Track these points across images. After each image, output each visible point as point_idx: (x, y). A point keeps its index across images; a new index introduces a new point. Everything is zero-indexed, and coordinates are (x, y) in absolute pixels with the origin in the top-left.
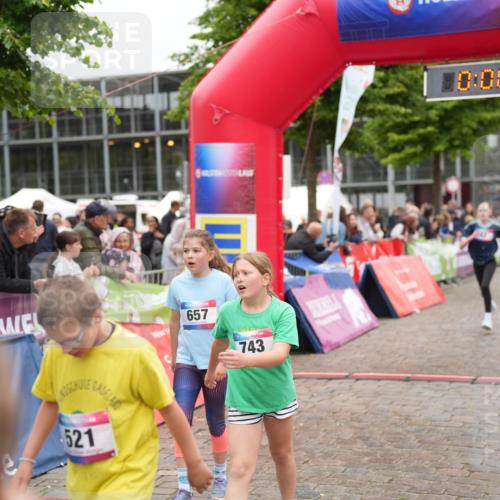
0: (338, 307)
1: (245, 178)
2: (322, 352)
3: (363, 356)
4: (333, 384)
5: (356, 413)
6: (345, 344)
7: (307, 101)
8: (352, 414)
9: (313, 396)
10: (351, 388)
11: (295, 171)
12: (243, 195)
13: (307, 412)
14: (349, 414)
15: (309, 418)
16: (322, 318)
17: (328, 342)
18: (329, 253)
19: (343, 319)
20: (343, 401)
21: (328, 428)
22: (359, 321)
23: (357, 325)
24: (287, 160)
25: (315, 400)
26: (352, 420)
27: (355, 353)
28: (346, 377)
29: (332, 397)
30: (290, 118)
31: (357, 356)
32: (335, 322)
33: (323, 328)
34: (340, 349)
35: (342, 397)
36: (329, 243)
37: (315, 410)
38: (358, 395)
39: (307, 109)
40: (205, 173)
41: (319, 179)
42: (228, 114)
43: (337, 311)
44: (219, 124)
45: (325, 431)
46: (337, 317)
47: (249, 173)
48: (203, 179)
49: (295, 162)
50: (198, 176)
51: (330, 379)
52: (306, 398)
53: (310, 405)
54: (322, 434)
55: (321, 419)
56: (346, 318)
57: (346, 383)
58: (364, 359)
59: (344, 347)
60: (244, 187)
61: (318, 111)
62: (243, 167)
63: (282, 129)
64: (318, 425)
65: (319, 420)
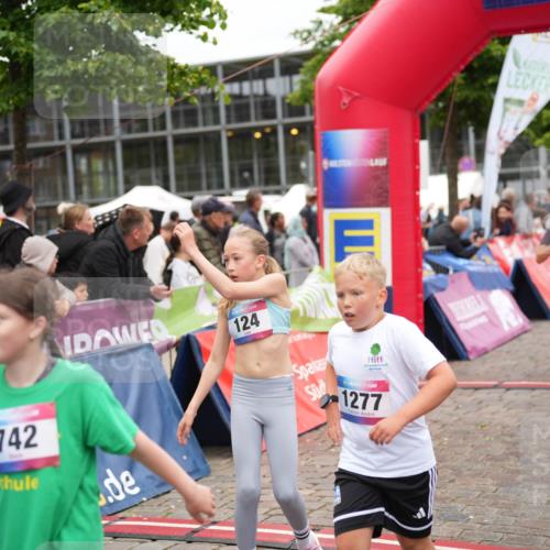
0: (484, 308)
1: (377, 168)
2: (468, 359)
3: (514, 363)
4: (481, 395)
5: (508, 426)
6: (494, 349)
7: (445, 79)
8: (504, 427)
9: (457, 408)
10: (501, 399)
11: (433, 158)
12: (375, 186)
13: (452, 425)
14: (499, 428)
15: (455, 433)
16: (466, 321)
17: (474, 348)
19: (490, 321)
20: (493, 413)
21: (476, 443)
22: (509, 324)
23: (506, 328)
24: (424, 146)
25: (461, 412)
26: (503, 434)
27: (505, 360)
28: (495, 387)
29: (480, 409)
30: (427, 98)
31: (508, 362)
32: (481, 326)
33: (467, 331)
34: (487, 356)
35: (492, 408)
36: (475, 237)
37: (461, 423)
38: (509, 406)
39: (449, 87)
40: (333, 164)
41: (460, 166)
42: (356, 97)
43: (484, 313)
44: (349, 107)
45: (472, 446)
46: (483, 320)
47: (382, 162)
48: (330, 169)
49: (433, 148)
50: (326, 168)
51: (477, 388)
52: (450, 410)
53: (455, 418)
54: (470, 449)
55: (468, 433)
56: (493, 321)
57: (495, 394)
58: (516, 365)
59: (494, 353)
60: (376, 178)
61: (459, 91)
62: (375, 155)
63: (419, 111)
64: (464, 439)
65: (466, 435)
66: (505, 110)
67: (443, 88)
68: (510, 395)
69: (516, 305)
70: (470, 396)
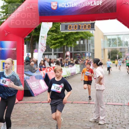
0: (38, 84)
1: (14, 50)
2: (34, 96)
3: (45, 97)
4: (37, 105)
5: (42, 112)
6: (40, 94)
7: (30, 31)
8: (41, 112)
9: (31, 108)
10: (41, 105)
12: (13, 55)
13: (29, 112)
14: (40, 112)
15: (30, 114)
16: (34, 87)
17: (35, 94)
18: (36, 70)
19: (40, 87)
20: (39, 109)
21: (35, 116)
22: (44, 88)
23: (43, 89)
24: (25, 46)
25: (32, 109)
26: (41, 114)
27: (43, 96)
28: (40, 103)
29: (36, 108)
30: (26, 35)
31: (43, 97)
32: (37, 88)
33: (34, 90)
34: (38, 95)
35: (39, 108)
36: (36, 68)
37: (31, 112)
38: (43, 107)
39: (31, 33)
40: (3, 49)
41: (34, 51)
42: (9, 34)
43: (38, 85)
44: (7, 36)
45: (34, 117)
46: (38, 87)
47: (15, 49)
48: (2, 50)
50: (1, 50)
51: (36, 103)
52: (29, 108)
53: (30, 110)
54: (33, 118)
55: (33, 114)
57: (40, 104)
58: (45, 98)
59: (40, 95)
60: (13, 53)
61: (33, 33)
62: (13, 48)
63: (24, 38)
64: (32, 115)
65: (32, 114)
66: (41, 39)
67: (30, 33)
68: (43, 105)
69: (46, 84)
70: (34, 105)
